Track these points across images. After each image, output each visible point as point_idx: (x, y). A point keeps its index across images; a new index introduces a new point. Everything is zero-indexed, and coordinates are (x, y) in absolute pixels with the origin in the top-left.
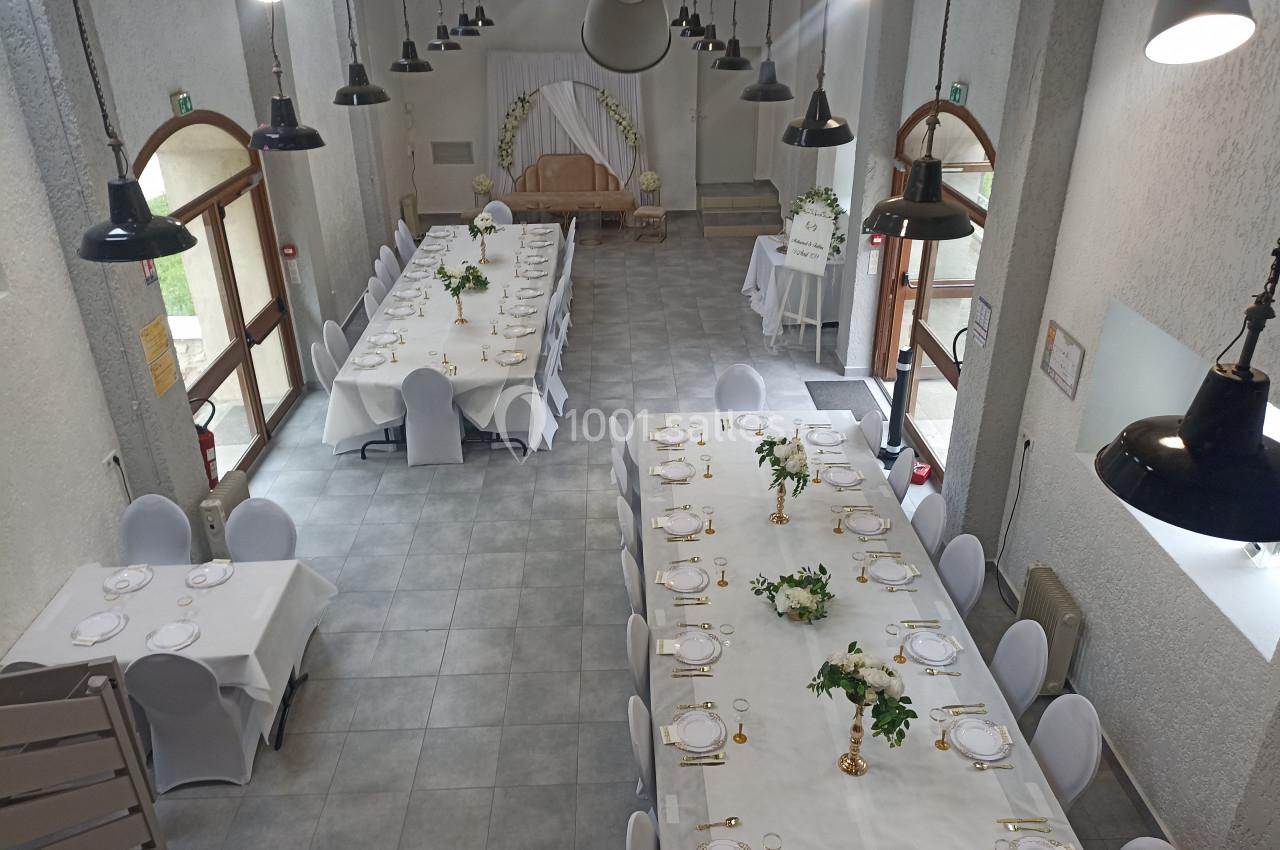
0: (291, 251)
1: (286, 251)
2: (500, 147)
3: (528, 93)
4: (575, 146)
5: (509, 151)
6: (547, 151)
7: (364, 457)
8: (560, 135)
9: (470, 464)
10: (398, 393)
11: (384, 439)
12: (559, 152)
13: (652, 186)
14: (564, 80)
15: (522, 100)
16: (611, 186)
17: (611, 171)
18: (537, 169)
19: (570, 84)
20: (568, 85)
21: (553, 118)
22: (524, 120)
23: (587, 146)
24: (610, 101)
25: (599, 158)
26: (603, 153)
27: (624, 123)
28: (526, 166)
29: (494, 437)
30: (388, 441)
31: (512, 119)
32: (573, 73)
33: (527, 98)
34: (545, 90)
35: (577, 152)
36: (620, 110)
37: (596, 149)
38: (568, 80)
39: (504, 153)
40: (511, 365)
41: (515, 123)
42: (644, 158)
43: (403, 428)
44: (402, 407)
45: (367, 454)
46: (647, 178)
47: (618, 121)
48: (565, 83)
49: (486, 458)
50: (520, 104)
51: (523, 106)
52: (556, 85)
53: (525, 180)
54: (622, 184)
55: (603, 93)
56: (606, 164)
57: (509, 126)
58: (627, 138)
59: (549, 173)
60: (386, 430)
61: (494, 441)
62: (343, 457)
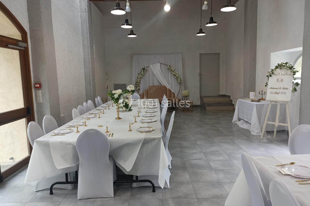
0: (38, 86)
1: (36, 86)
2: (136, 84)
3: (145, 67)
4: (160, 83)
5: (139, 85)
6: (151, 85)
7: (51, 193)
8: (155, 80)
9: (118, 198)
10: (74, 147)
11: (65, 181)
12: (155, 85)
13: (187, 95)
14: (157, 63)
15: (144, 69)
16: (172, 96)
17: (172, 91)
18: (148, 91)
19: (159, 64)
20: (158, 65)
21: (153, 75)
22: (144, 76)
23: (164, 83)
24: (172, 69)
25: (168, 87)
26: (169, 85)
27: (177, 75)
28: (144, 91)
29: (134, 179)
30: (67, 182)
31: (140, 75)
32: (160, 61)
33: (145, 69)
34: (151, 66)
35: (161, 85)
36: (175, 71)
37: (167, 84)
38: (158, 63)
39: (137, 86)
40: (146, 132)
41: (141, 76)
42: (183, 87)
43: (77, 173)
44: (76, 158)
45: (54, 191)
46: (185, 92)
47: (175, 75)
48: (157, 64)
49: (129, 194)
50: (143, 70)
51: (144, 71)
52: (155, 65)
53: (143, 94)
54: (176, 95)
55: (170, 66)
56: (171, 89)
57: (139, 77)
58: (177, 80)
59: (152, 92)
60: (67, 174)
61: (135, 181)
62: (39, 194)
